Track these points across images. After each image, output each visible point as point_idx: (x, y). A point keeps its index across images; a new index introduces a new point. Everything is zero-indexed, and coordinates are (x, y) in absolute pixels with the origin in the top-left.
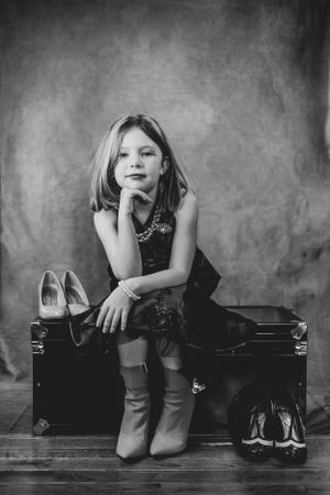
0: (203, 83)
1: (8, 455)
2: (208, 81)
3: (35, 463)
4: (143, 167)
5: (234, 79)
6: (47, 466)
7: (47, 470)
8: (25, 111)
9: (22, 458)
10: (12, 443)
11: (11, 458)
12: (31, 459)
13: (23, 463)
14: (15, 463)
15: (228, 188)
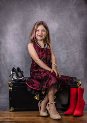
0: (55, 17)
1: (3, 117)
2: (56, 16)
3: (10, 119)
4: (42, 34)
5: (63, 16)
6: (13, 119)
7: (13, 120)
8: (8, 26)
9: (7, 117)
10: (4, 113)
11: (4, 118)
12: (9, 118)
13: (7, 119)
14: (5, 119)
15: (62, 45)
